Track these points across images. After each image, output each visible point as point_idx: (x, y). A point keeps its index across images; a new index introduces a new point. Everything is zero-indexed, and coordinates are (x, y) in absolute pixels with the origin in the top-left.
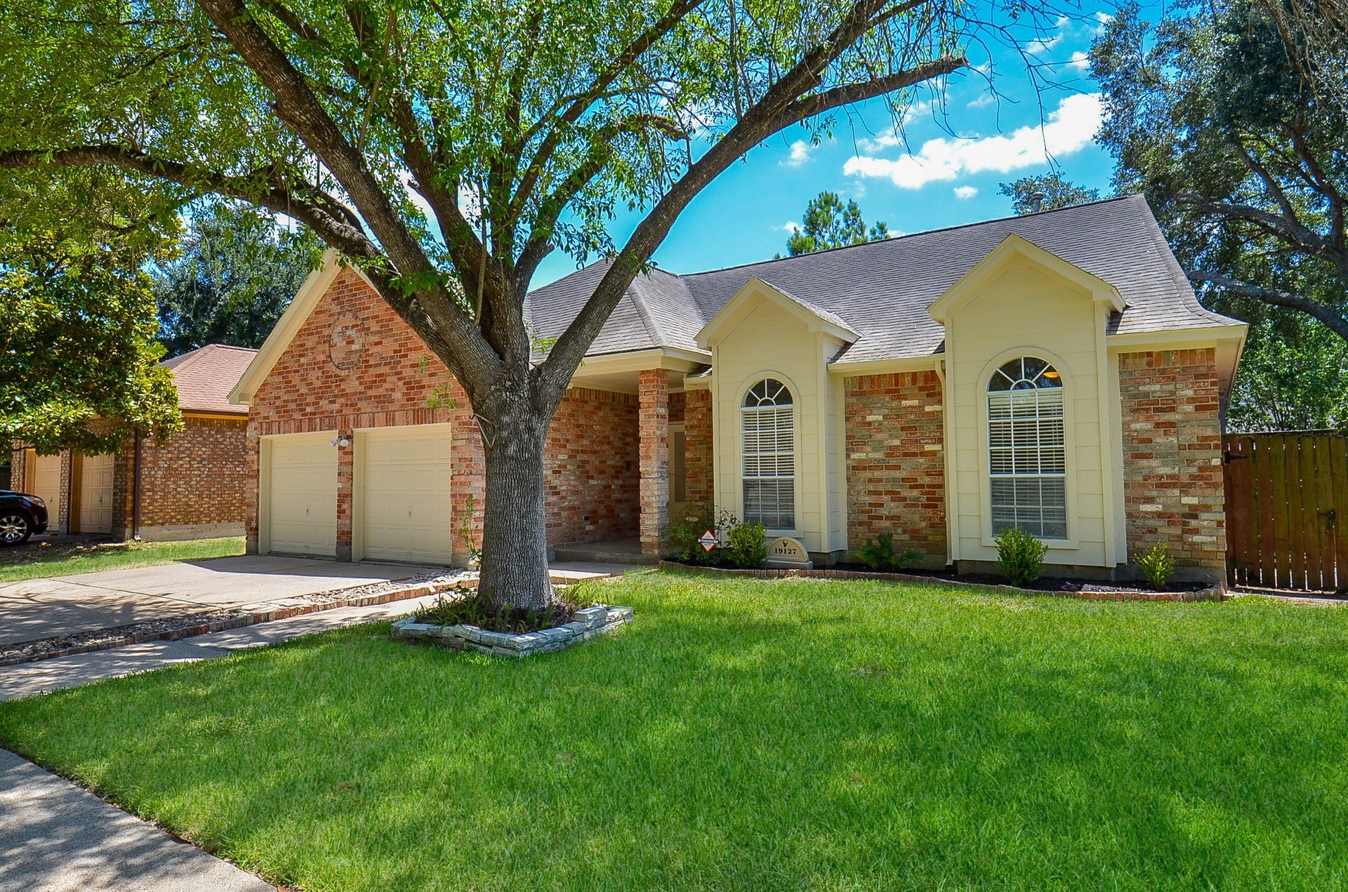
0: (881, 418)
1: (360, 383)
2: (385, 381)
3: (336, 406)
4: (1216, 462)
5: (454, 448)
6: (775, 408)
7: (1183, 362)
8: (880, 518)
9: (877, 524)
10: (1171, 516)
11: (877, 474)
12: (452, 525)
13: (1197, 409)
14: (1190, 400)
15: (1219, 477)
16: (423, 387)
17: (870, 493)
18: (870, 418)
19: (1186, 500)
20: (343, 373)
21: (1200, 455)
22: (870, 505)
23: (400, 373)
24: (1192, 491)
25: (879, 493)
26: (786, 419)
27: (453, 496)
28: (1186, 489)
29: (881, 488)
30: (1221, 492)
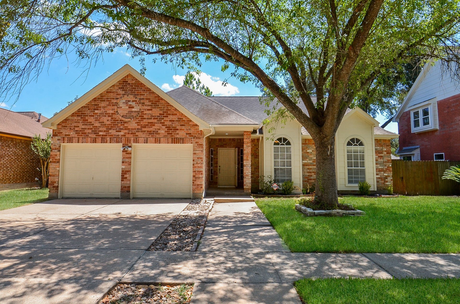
0: (311, 151)
1: (138, 125)
2: (154, 125)
3: (122, 133)
4: (390, 166)
5: (194, 154)
6: (285, 146)
7: (384, 142)
8: (311, 179)
9: (310, 181)
10: (382, 178)
11: (310, 167)
12: (193, 183)
13: (387, 153)
14: (386, 151)
15: (391, 169)
16: (178, 129)
17: (308, 172)
18: (308, 151)
19: (385, 174)
20: (127, 120)
21: (388, 164)
22: (308, 176)
23: (164, 123)
24: (386, 172)
25: (311, 172)
26: (288, 150)
27: (194, 172)
28: (385, 172)
29: (311, 171)
30: (392, 173)
